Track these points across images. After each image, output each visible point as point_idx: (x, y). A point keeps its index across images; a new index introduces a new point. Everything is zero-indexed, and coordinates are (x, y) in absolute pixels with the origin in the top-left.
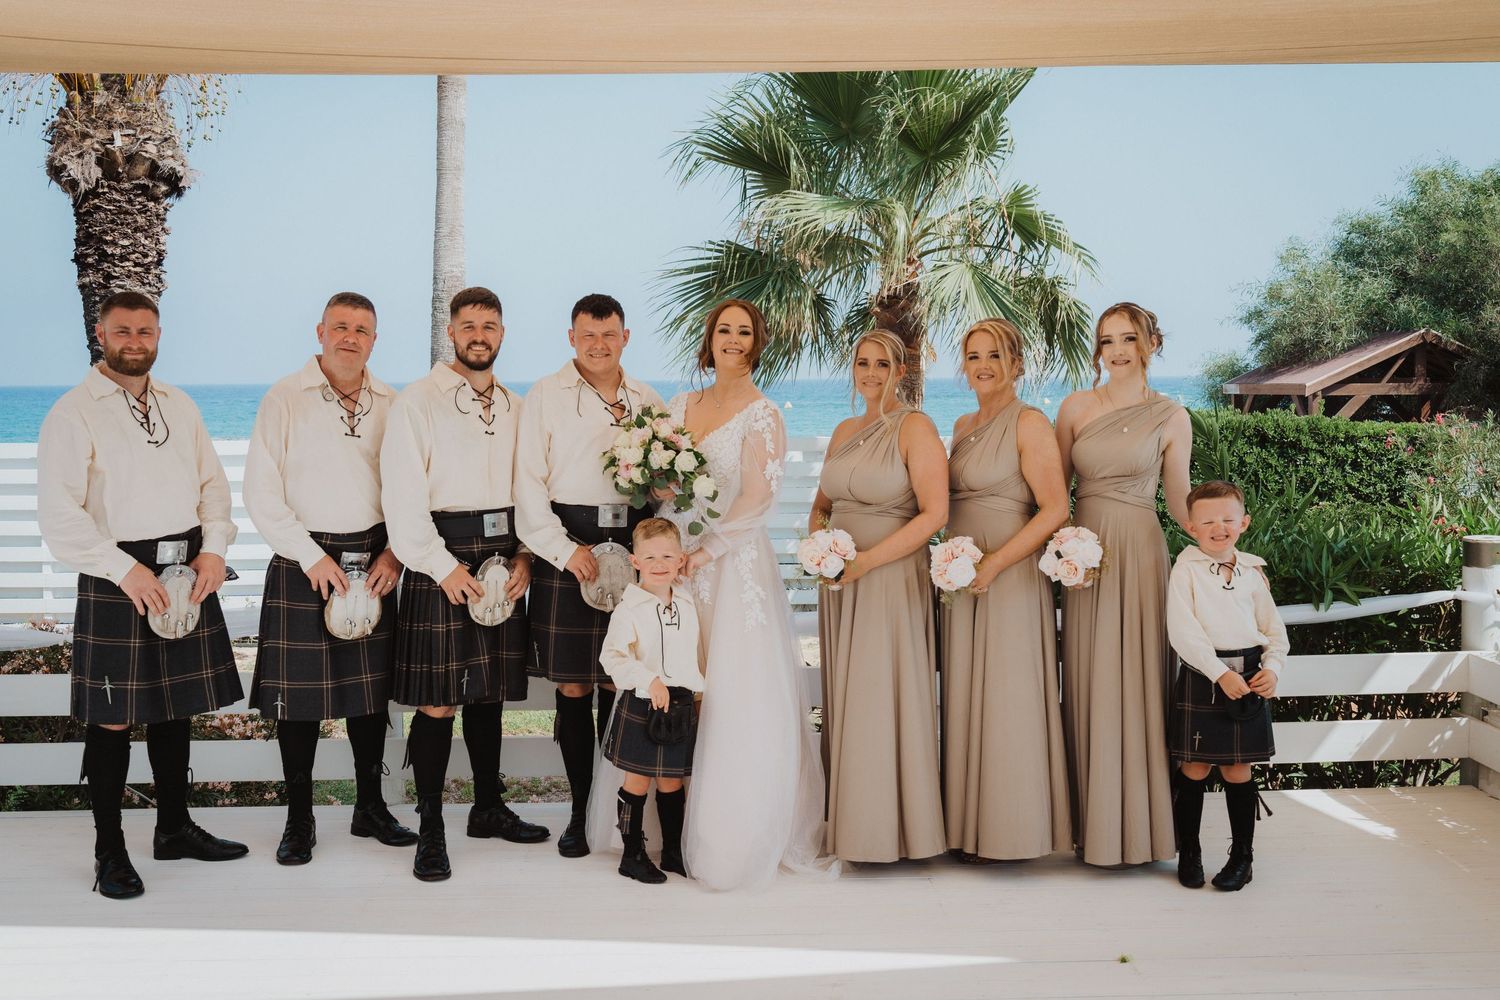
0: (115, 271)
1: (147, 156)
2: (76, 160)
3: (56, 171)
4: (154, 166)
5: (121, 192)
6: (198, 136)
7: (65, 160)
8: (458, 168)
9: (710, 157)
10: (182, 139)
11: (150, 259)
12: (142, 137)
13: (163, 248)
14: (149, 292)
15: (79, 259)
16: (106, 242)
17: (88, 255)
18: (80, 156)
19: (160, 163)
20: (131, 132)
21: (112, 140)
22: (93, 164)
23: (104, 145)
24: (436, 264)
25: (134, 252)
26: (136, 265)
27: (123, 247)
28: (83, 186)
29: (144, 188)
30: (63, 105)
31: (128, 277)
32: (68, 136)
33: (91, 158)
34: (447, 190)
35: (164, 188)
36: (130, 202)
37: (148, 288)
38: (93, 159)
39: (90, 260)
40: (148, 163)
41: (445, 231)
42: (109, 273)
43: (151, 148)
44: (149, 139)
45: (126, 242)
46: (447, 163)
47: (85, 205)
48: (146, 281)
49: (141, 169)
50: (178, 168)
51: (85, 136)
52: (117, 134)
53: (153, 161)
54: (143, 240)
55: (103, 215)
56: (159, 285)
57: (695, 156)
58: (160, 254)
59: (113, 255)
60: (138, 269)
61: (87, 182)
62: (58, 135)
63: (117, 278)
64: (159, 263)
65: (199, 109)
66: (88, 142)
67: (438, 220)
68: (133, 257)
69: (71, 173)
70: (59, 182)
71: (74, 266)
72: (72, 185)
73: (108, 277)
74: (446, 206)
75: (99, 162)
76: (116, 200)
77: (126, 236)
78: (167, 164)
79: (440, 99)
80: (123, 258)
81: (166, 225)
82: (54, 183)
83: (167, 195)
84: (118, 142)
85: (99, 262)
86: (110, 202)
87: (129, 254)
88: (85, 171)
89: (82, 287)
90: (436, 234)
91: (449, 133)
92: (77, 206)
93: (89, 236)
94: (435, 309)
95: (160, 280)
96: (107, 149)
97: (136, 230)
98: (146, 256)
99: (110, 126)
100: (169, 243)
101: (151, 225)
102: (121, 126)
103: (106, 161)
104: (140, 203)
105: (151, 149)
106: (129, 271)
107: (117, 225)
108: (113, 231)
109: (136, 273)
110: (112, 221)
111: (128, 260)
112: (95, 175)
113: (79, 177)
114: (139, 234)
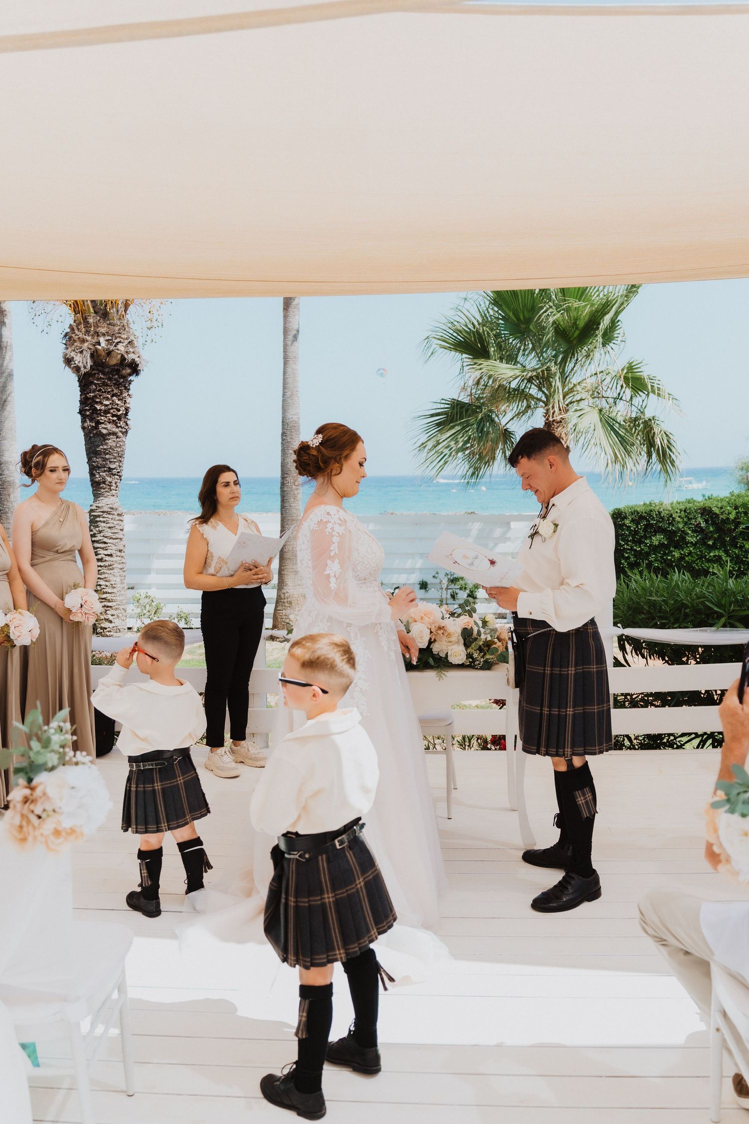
0: (101, 419)
1: (119, 352)
2: (79, 355)
3: (68, 361)
4: (123, 359)
5: (104, 373)
7: (73, 354)
8: (295, 357)
9: (443, 346)
10: (138, 343)
11: (121, 412)
12: (116, 341)
13: (128, 406)
14: (121, 432)
15: (81, 412)
16: (97, 403)
17: (87, 410)
18: (81, 352)
19: (126, 357)
20: (110, 338)
21: (99, 343)
22: (89, 357)
23: (94, 345)
24: (283, 413)
25: (112, 408)
26: (113, 416)
27: (106, 405)
28: (83, 370)
29: (118, 370)
30: (72, 323)
31: (109, 423)
32: (75, 341)
33: (87, 354)
34: (289, 370)
35: (129, 371)
36: (110, 379)
37: (120, 429)
38: (89, 354)
39: (88, 413)
40: (119, 357)
41: (289, 394)
42: (98, 420)
43: (121, 347)
44: (120, 342)
45: (107, 403)
47: (85, 382)
48: (119, 425)
49: (116, 359)
50: (137, 359)
51: (83, 341)
52: (102, 340)
53: (122, 355)
54: (117, 402)
55: (94, 387)
56: (127, 427)
57: (434, 346)
58: (127, 409)
59: (100, 410)
60: (115, 418)
61: (85, 367)
62: (69, 340)
63: (103, 423)
64: (126, 414)
65: (149, 324)
66: (86, 344)
67: (284, 388)
68: (112, 411)
69: (76, 362)
70: (70, 367)
71: (79, 416)
72: (77, 369)
73: (98, 423)
74: (290, 380)
75: (92, 356)
76: (101, 378)
77: (107, 399)
78: (130, 357)
79: (285, 317)
80: (106, 412)
81: (130, 392)
82: (67, 367)
83: (130, 375)
84: (102, 344)
85: (92, 414)
86: (98, 379)
87: (110, 409)
88: (84, 361)
89: (83, 428)
90: (284, 395)
92: (80, 381)
93: (87, 399)
94: (283, 440)
95: (127, 425)
96: (96, 350)
97: (113, 396)
98: (119, 410)
99: (97, 334)
100: (132, 403)
101: (121, 393)
102: (104, 335)
103: (94, 355)
104: (115, 380)
105: (121, 349)
106: (109, 419)
107: (103, 392)
108: (100, 396)
109: (114, 421)
110: (100, 390)
111: (109, 413)
112: (90, 363)
113: (81, 365)
114: (115, 398)
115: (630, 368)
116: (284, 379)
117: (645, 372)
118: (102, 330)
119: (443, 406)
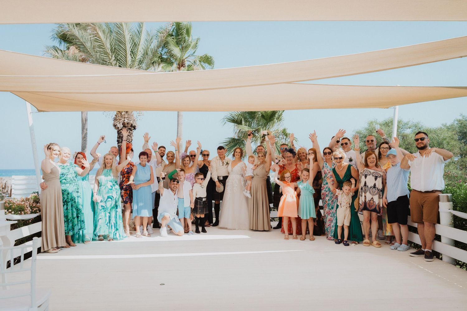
3: (115, 126)
4: (132, 125)
6: (139, 119)
7: (117, 124)
9: (228, 121)
10: (136, 120)
12: (130, 120)
15: (118, 141)
17: (120, 140)
18: (119, 123)
19: (133, 124)
20: (128, 119)
21: (125, 120)
29: (130, 128)
30: (116, 115)
32: (117, 120)
33: (121, 124)
34: (179, 128)
35: (133, 128)
38: (122, 124)
39: (120, 141)
40: (131, 124)
41: (179, 135)
46: (179, 123)
49: (129, 125)
50: (136, 125)
52: (126, 119)
54: (129, 138)
57: (225, 121)
60: (128, 143)
62: (115, 119)
64: (132, 141)
65: (139, 114)
66: (121, 121)
67: (177, 133)
68: (127, 140)
75: (123, 124)
78: (134, 124)
81: (133, 135)
82: (114, 128)
83: (133, 129)
84: (126, 121)
91: (180, 117)
92: (118, 132)
93: (120, 137)
96: (124, 122)
98: (130, 140)
99: (124, 118)
100: (133, 138)
101: (131, 135)
103: (124, 124)
105: (132, 122)
112: (122, 126)
113: (119, 127)
114: (128, 137)
115: (284, 130)
116: (177, 131)
117: (288, 131)
118: (126, 116)
119: (228, 140)
